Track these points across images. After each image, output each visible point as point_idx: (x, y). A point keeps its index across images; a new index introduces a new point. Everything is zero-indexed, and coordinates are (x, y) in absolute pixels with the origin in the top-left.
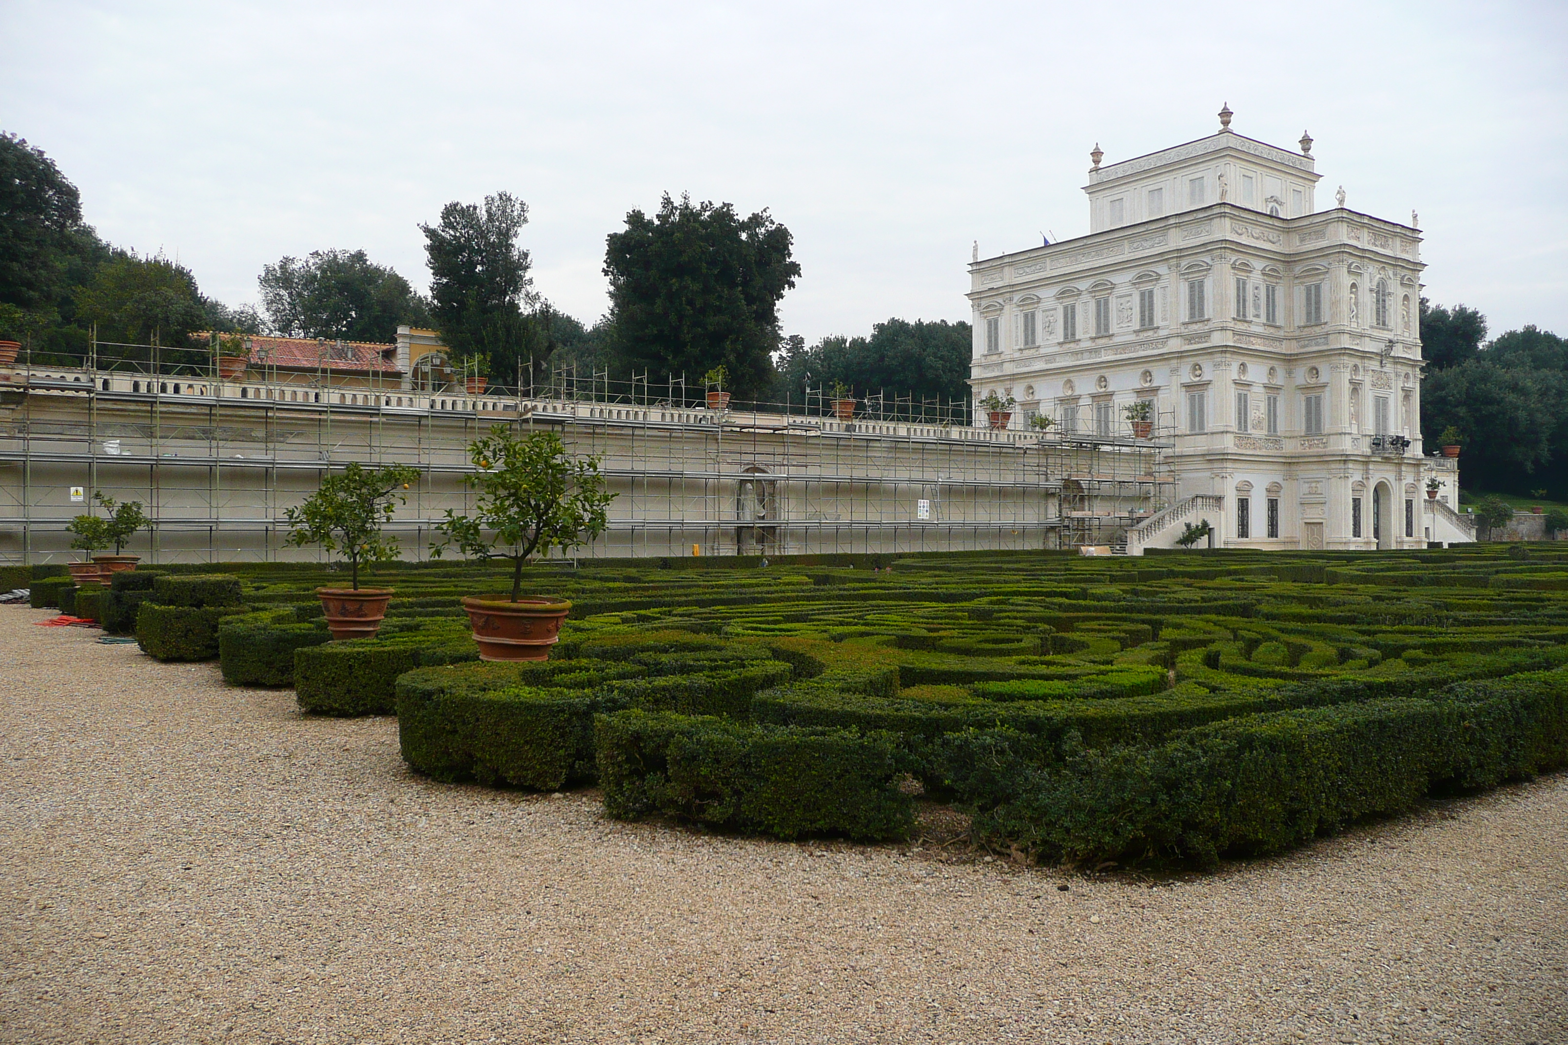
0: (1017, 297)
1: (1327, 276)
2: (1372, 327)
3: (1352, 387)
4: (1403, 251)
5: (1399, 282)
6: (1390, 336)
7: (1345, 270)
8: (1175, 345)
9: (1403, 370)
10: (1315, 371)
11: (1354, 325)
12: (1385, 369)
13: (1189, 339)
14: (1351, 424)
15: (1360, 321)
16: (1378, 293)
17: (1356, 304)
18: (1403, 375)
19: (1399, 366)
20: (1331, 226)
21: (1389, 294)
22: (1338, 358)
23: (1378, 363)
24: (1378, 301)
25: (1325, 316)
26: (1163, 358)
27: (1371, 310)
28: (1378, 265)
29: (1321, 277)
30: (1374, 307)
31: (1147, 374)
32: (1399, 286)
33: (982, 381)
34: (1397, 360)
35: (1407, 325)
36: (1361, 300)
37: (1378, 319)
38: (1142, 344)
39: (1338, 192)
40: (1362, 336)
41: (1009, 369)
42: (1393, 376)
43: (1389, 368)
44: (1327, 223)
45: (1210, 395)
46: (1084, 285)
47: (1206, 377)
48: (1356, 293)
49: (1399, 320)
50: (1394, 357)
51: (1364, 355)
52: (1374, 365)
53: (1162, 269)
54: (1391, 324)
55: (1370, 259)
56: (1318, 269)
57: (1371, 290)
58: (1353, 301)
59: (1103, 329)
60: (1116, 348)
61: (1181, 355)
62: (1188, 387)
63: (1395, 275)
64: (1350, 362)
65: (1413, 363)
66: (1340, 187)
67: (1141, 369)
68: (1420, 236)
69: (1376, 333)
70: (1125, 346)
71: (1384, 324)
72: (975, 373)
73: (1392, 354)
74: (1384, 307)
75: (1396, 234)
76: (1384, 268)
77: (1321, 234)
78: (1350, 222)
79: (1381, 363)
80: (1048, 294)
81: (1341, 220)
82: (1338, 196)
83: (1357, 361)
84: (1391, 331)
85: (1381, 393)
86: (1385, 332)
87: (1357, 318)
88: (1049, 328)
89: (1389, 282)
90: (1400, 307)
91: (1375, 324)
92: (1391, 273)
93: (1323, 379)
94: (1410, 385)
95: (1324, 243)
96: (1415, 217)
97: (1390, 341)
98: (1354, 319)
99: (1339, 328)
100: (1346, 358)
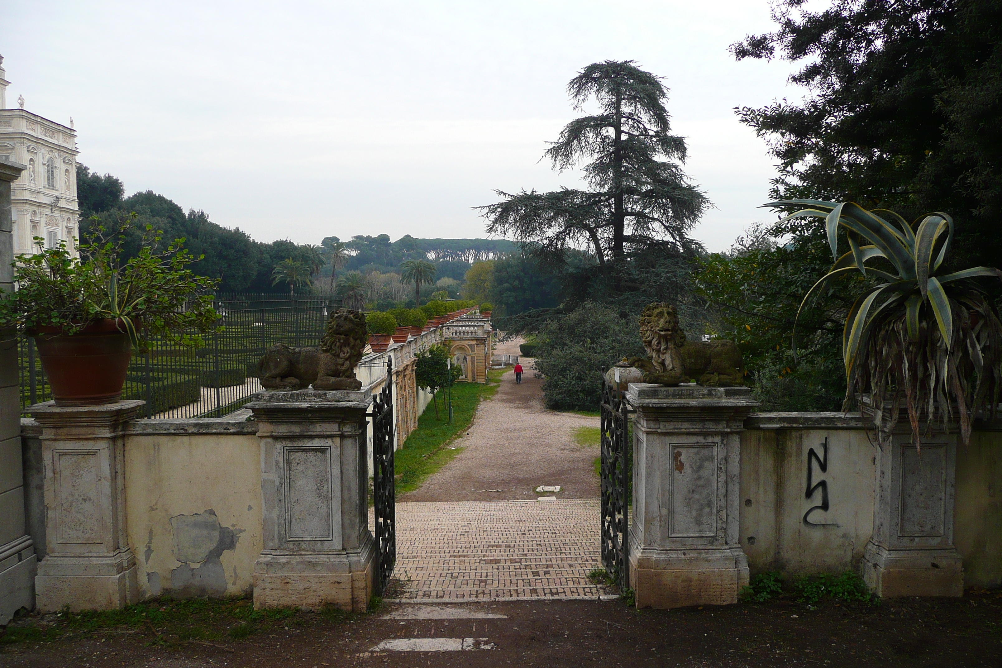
1: (14, 152)
2: (44, 187)
3: (32, 224)
4: (64, 141)
5: (62, 161)
6: (57, 194)
7: (25, 149)
9: (66, 215)
11: (32, 185)
12: (54, 214)
15: (36, 183)
16: (48, 166)
17: (34, 172)
18: (66, 218)
19: (64, 213)
20: (15, 119)
21: (56, 167)
22: (22, 205)
24: (48, 171)
28: (47, 149)
29: (10, 152)
30: (46, 175)
34: (62, 209)
35: (68, 188)
36: (36, 170)
37: (49, 183)
39: (19, 99)
40: (38, 192)
42: (59, 219)
43: (57, 213)
44: (12, 117)
48: (33, 165)
49: (63, 184)
51: (40, 205)
52: (47, 211)
54: (58, 187)
55: (43, 144)
56: (7, 146)
57: (44, 164)
58: (31, 170)
64: (31, 208)
65: (73, 212)
66: (21, 95)
68: (75, 133)
69: (47, 191)
71: (53, 186)
73: (59, 205)
74: (53, 175)
75: (59, 131)
76: (51, 151)
77: (8, 124)
78: (28, 119)
79: (52, 210)
81: (22, 117)
82: (19, 101)
83: (35, 208)
84: (58, 190)
85: (52, 229)
86: (54, 191)
87: (34, 181)
89: (55, 160)
90: (63, 177)
91: (47, 186)
92: (57, 155)
93: (13, 218)
94: (71, 225)
95: (10, 130)
96: (72, 121)
97: (57, 198)
98: (32, 182)
99: (22, 186)
100: (27, 206)
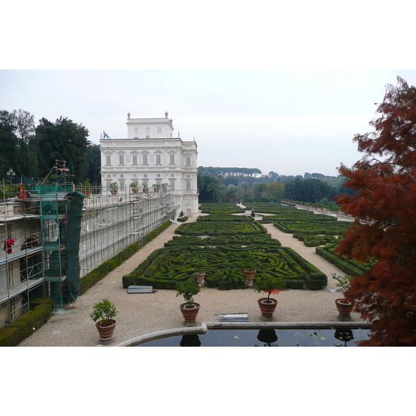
0: (117, 151)
1: (191, 156)
8: (167, 169)
10: (189, 176)
13: (170, 168)
25: (191, 165)
26: (164, 172)
31: (159, 175)
33: (105, 172)
38: (157, 168)
41: (115, 170)
45: (176, 181)
46: (140, 151)
47: (175, 177)
53: (163, 151)
56: (189, 154)
59: (145, 162)
60: (150, 168)
61: (169, 172)
62: (170, 179)
67: (157, 174)
70: (152, 168)
72: (102, 170)
80: (128, 152)
81: (195, 144)
88: (128, 160)
93: (191, 178)
95: (191, 148)
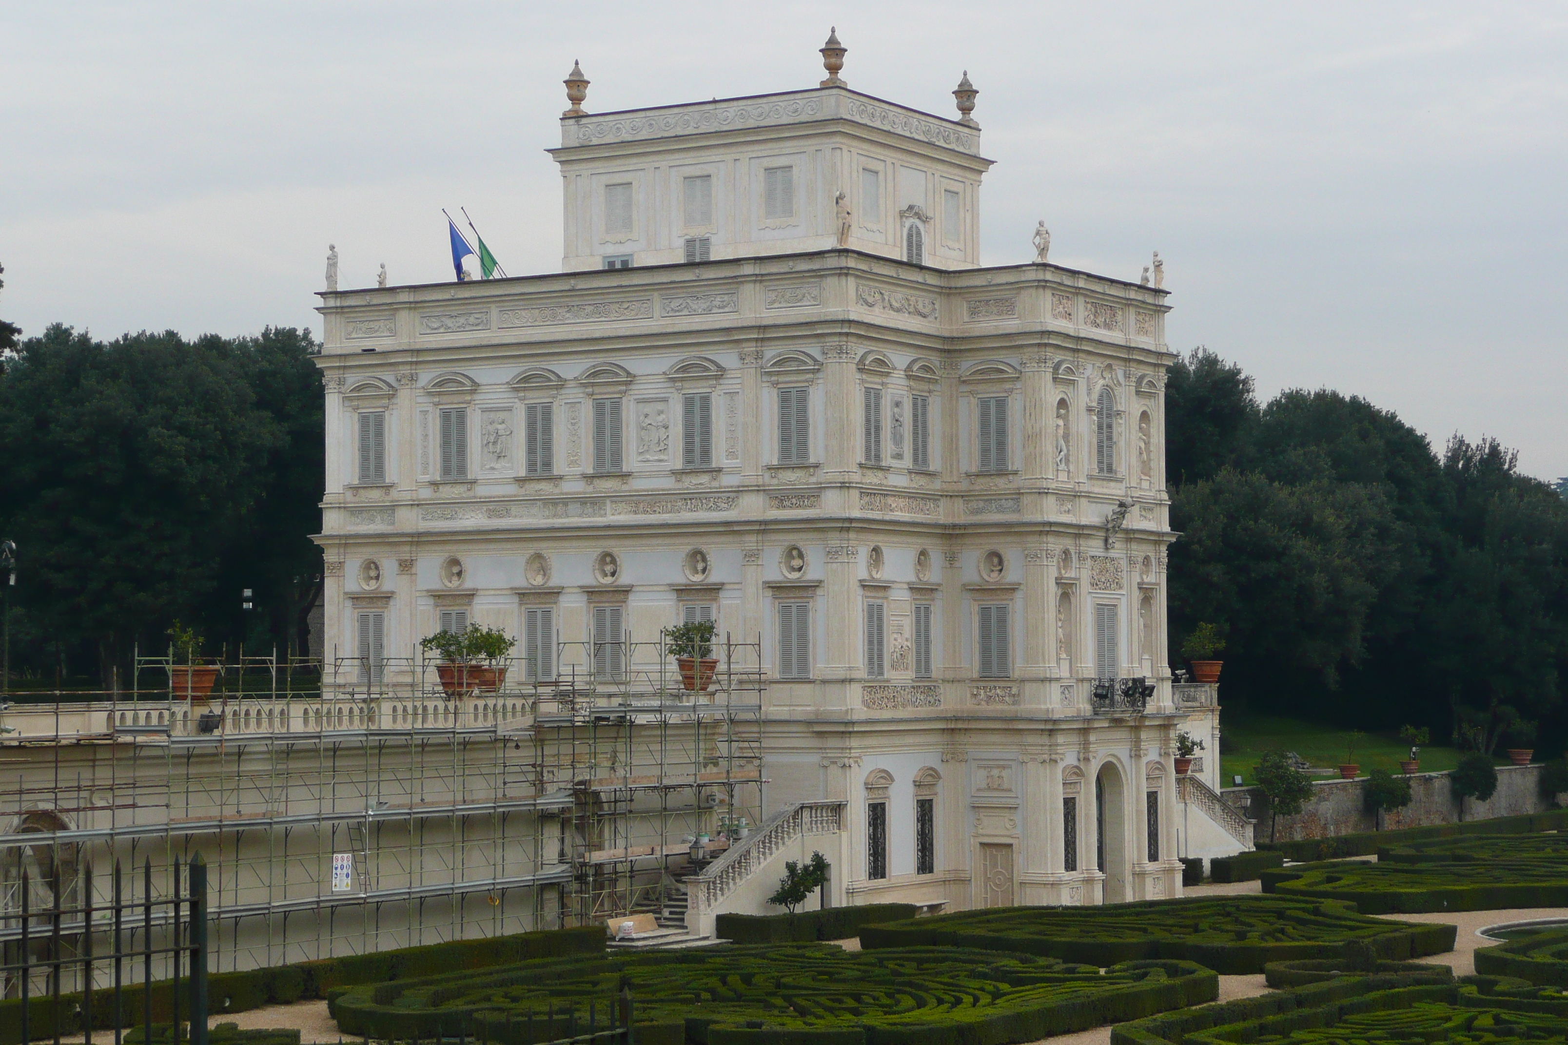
0: (427, 377)
1: (1018, 385)
2: (1090, 478)
3: (1060, 592)
4: (1141, 331)
5: (1133, 389)
6: (1116, 490)
7: (1049, 376)
9: (1139, 551)
10: (996, 559)
11: (1063, 477)
12: (1112, 553)
13: (780, 498)
14: (1059, 660)
15: (1072, 468)
16: (1100, 414)
17: (1066, 437)
18: (1140, 560)
19: (1134, 546)
20: (1025, 294)
21: (1119, 413)
22: (1036, 538)
23: (1100, 543)
24: (1100, 427)
25: (1016, 461)
26: (733, 529)
27: (1090, 443)
28: (1099, 363)
29: (1008, 386)
30: (1095, 441)
32: (1134, 398)
33: (350, 542)
34: (1131, 536)
35: (1146, 468)
36: (1073, 429)
37: (1100, 462)
38: (687, 498)
39: (1038, 233)
40: (1076, 496)
41: (410, 521)
42: (1124, 563)
43: (1118, 550)
44: (1018, 287)
45: (819, 607)
48: (1065, 418)
49: (1134, 461)
50: (1127, 531)
51: (1080, 532)
52: (1094, 547)
53: (728, 359)
54: (1122, 470)
55: (1089, 353)
56: (1002, 371)
57: (1090, 410)
58: (1061, 432)
59: (609, 461)
60: (637, 500)
61: (768, 528)
63: (1127, 376)
64: (1055, 545)
65: (1154, 538)
66: (1041, 224)
67: (687, 546)
68: (1167, 301)
69: (1098, 488)
71: (1110, 469)
72: (333, 523)
73: (1125, 524)
74: (1110, 438)
75: (1128, 303)
76: (1110, 366)
77: (1007, 306)
78: (1057, 288)
79: (1106, 541)
80: (494, 382)
81: (1043, 285)
82: (1037, 240)
83: (1068, 543)
84: (1120, 481)
85: (1106, 597)
86: (1112, 484)
87: (1067, 462)
89: (1118, 391)
90: (1135, 435)
91: (1095, 472)
92: (1120, 374)
93: (1011, 575)
94: (1150, 578)
96: (1158, 266)
97: (1122, 505)
98: (1062, 466)
99: (1038, 484)
100: (1051, 539)
